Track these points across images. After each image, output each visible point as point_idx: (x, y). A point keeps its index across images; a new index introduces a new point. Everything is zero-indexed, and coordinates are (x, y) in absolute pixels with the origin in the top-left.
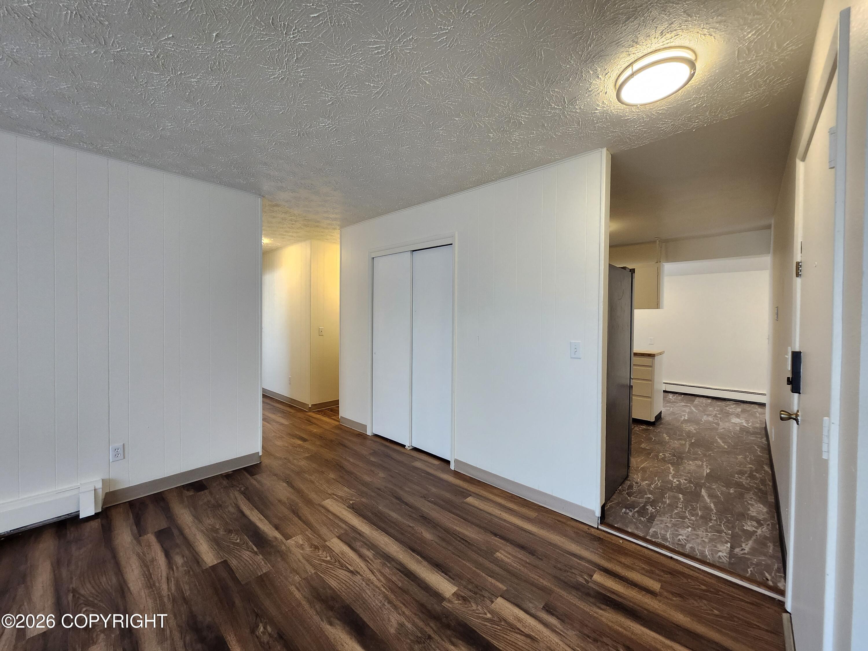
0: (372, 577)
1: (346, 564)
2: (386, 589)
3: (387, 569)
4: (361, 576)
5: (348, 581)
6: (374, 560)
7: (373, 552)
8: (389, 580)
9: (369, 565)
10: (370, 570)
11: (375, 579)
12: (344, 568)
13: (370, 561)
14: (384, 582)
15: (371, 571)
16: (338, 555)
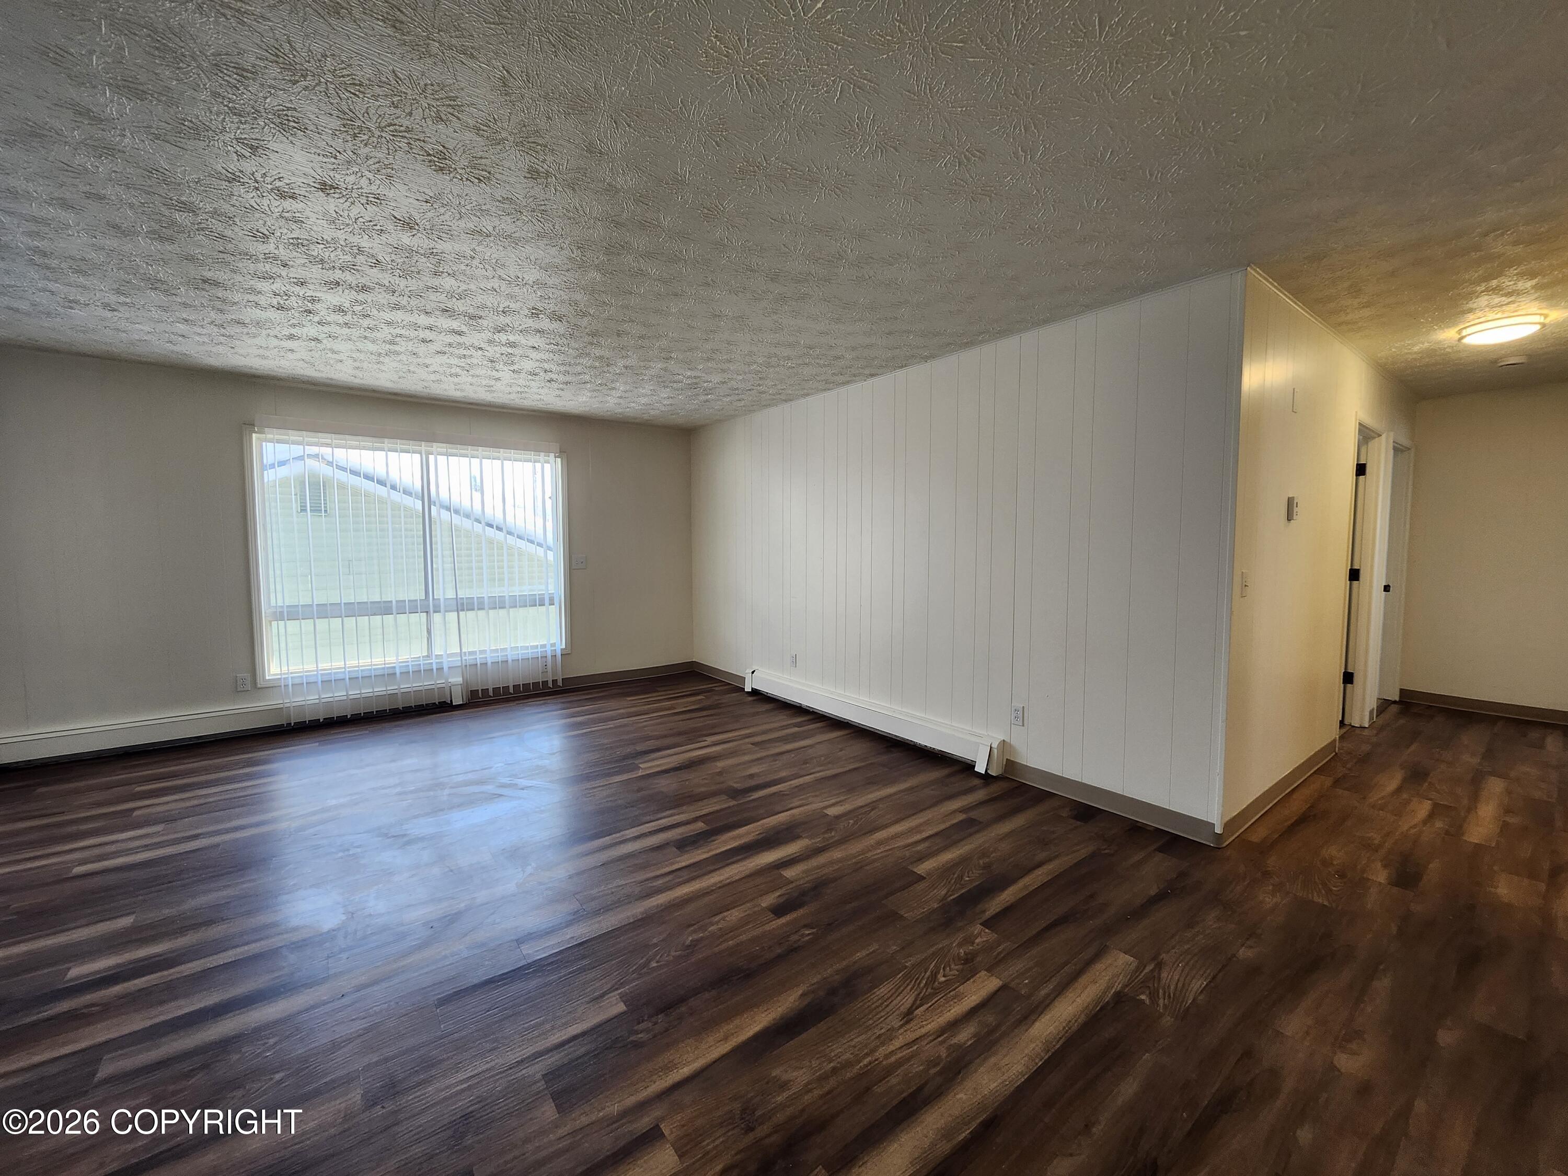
0: (897, 1043)
1: (930, 1004)
2: (866, 1066)
3: (921, 1068)
4: (901, 1026)
5: (888, 1009)
6: (946, 1045)
7: (969, 1043)
8: (889, 1071)
9: (931, 1038)
10: (917, 1039)
11: (892, 1048)
12: (918, 1002)
13: (940, 1039)
14: (884, 1063)
15: (913, 1041)
16: (954, 990)
